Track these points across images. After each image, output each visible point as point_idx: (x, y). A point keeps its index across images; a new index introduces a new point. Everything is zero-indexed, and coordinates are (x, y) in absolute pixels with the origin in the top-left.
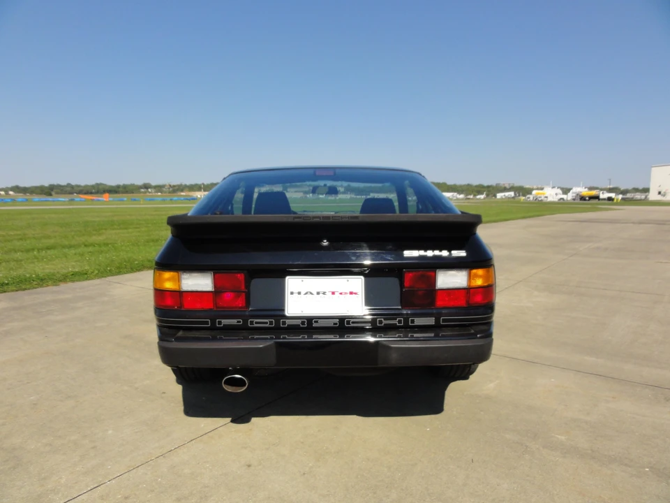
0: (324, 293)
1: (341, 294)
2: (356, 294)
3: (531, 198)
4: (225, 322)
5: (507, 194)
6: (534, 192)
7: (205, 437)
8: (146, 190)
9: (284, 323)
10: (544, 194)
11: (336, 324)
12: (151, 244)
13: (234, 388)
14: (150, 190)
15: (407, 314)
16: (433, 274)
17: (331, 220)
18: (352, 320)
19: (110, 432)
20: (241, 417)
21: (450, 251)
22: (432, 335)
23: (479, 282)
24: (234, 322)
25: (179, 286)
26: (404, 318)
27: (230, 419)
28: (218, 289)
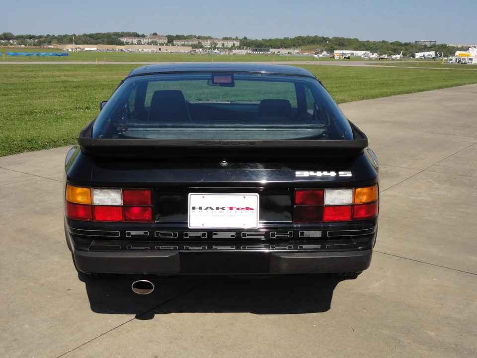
0: (223, 208)
1: (238, 209)
2: (251, 209)
3: (454, 61)
4: (134, 233)
5: (427, 54)
6: (457, 53)
7: (114, 331)
8: (6, 41)
9: (187, 235)
10: (468, 55)
11: (234, 236)
12: (26, 117)
13: (142, 290)
14: (11, 41)
15: (297, 228)
16: (321, 192)
17: (230, 145)
18: (248, 233)
19: (27, 326)
20: (145, 314)
21: (337, 171)
22: (319, 246)
23: (364, 199)
24: (141, 233)
25: (92, 201)
26: (294, 231)
27: (135, 315)
28: (127, 204)
